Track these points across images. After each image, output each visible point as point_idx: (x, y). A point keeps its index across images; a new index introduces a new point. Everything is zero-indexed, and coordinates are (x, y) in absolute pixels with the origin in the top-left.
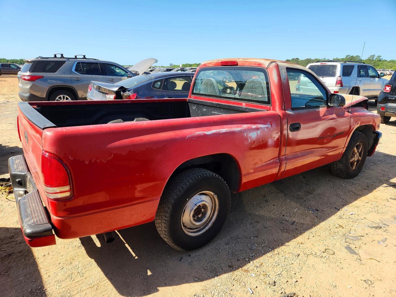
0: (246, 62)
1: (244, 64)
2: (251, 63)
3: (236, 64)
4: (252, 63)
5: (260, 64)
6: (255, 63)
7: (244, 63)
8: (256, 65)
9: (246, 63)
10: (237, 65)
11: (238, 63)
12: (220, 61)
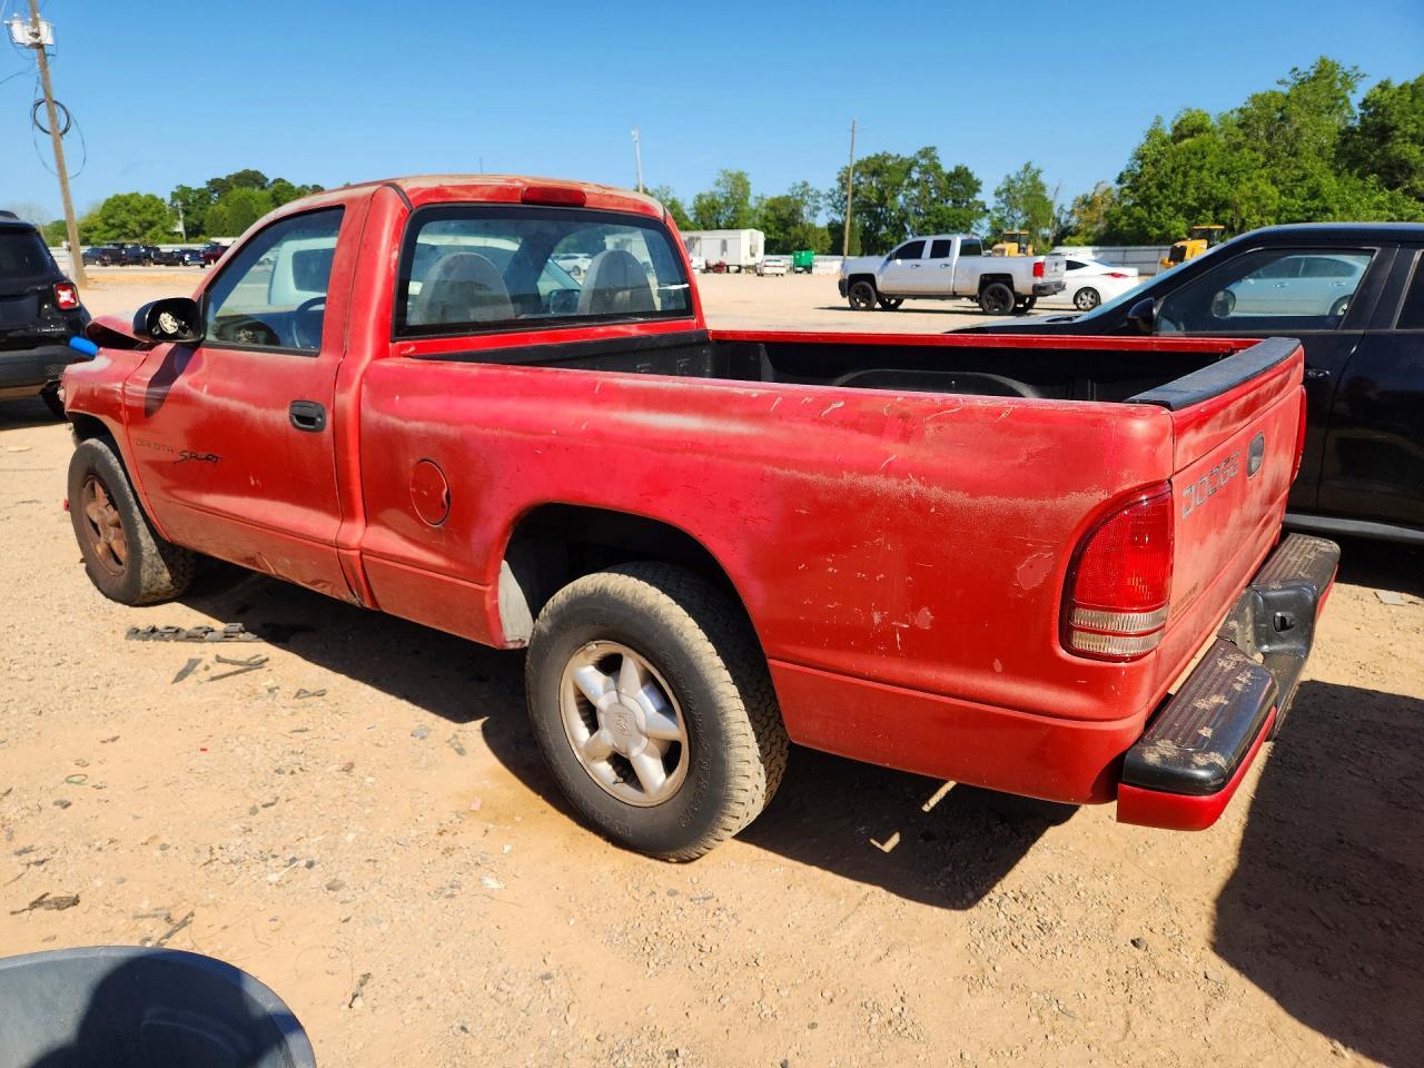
0: (610, 196)
1: (603, 204)
2: (623, 201)
3: (579, 199)
4: (626, 202)
5: (646, 207)
6: (635, 203)
7: (606, 199)
8: (638, 211)
9: (611, 201)
10: (583, 204)
11: (588, 197)
12: (518, 184)
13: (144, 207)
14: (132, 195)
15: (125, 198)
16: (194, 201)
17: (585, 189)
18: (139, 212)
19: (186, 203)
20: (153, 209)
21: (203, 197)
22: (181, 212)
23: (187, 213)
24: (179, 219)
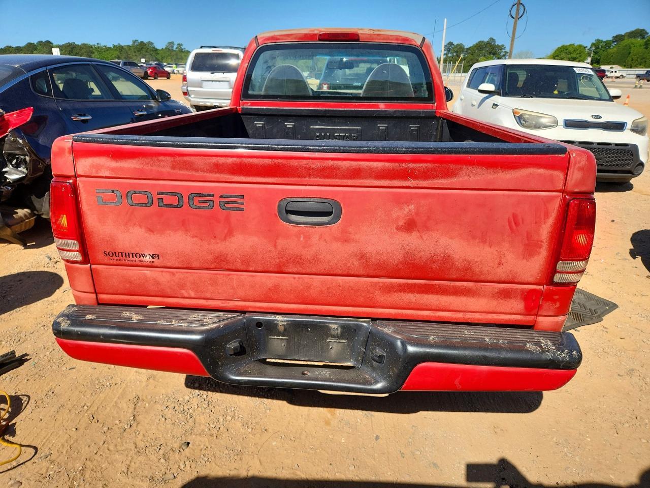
0: (378, 35)
1: (373, 39)
2: (388, 37)
3: (357, 38)
4: (391, 38)
5: (406, 39)
6: (397, 38)
7: (375, 37)
8: (399, 42)
9: (378, 37)
10: (358, 40)
11: (360, 35)
12: (316, 32)
13: (575, 50)
14: (570, 45)
15: (566, 46)
16: (602, 47)
17: (360, 32)
18: (571, 53)
19: (597, 48)
20: (578, 52)
21: (608, 44)
22: (592, 52)
23: (596, 53)
24: (590, 56)
